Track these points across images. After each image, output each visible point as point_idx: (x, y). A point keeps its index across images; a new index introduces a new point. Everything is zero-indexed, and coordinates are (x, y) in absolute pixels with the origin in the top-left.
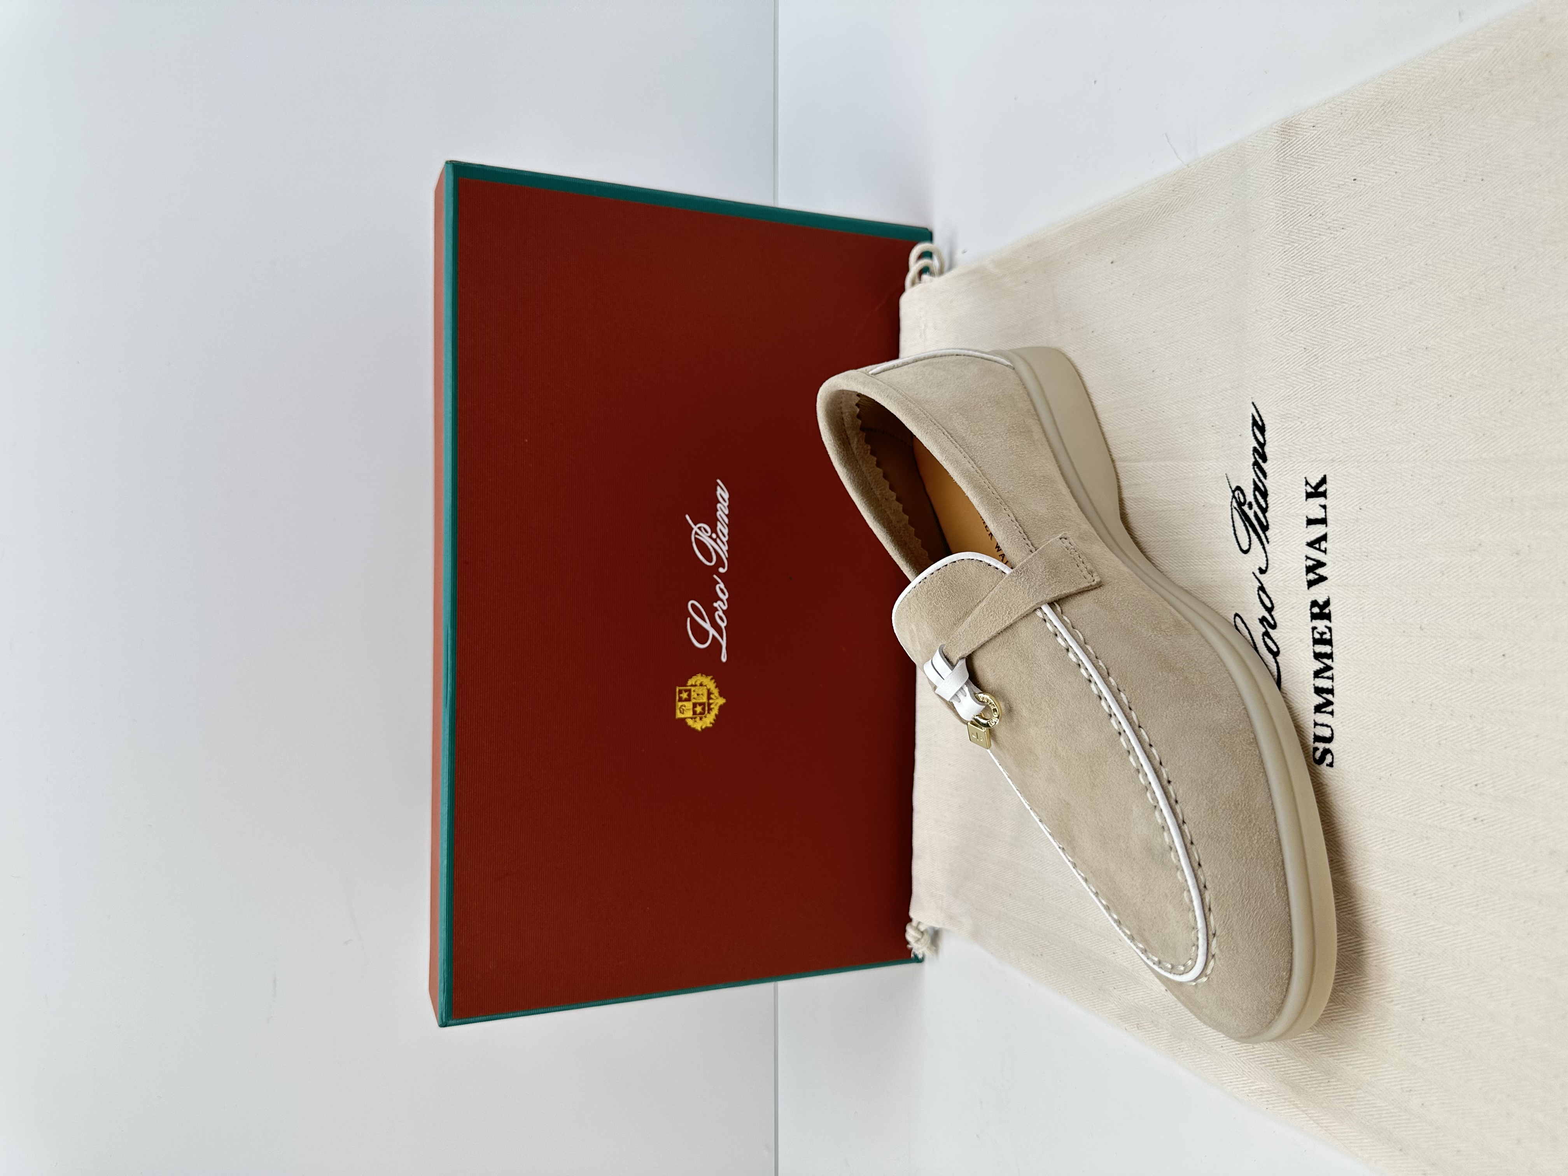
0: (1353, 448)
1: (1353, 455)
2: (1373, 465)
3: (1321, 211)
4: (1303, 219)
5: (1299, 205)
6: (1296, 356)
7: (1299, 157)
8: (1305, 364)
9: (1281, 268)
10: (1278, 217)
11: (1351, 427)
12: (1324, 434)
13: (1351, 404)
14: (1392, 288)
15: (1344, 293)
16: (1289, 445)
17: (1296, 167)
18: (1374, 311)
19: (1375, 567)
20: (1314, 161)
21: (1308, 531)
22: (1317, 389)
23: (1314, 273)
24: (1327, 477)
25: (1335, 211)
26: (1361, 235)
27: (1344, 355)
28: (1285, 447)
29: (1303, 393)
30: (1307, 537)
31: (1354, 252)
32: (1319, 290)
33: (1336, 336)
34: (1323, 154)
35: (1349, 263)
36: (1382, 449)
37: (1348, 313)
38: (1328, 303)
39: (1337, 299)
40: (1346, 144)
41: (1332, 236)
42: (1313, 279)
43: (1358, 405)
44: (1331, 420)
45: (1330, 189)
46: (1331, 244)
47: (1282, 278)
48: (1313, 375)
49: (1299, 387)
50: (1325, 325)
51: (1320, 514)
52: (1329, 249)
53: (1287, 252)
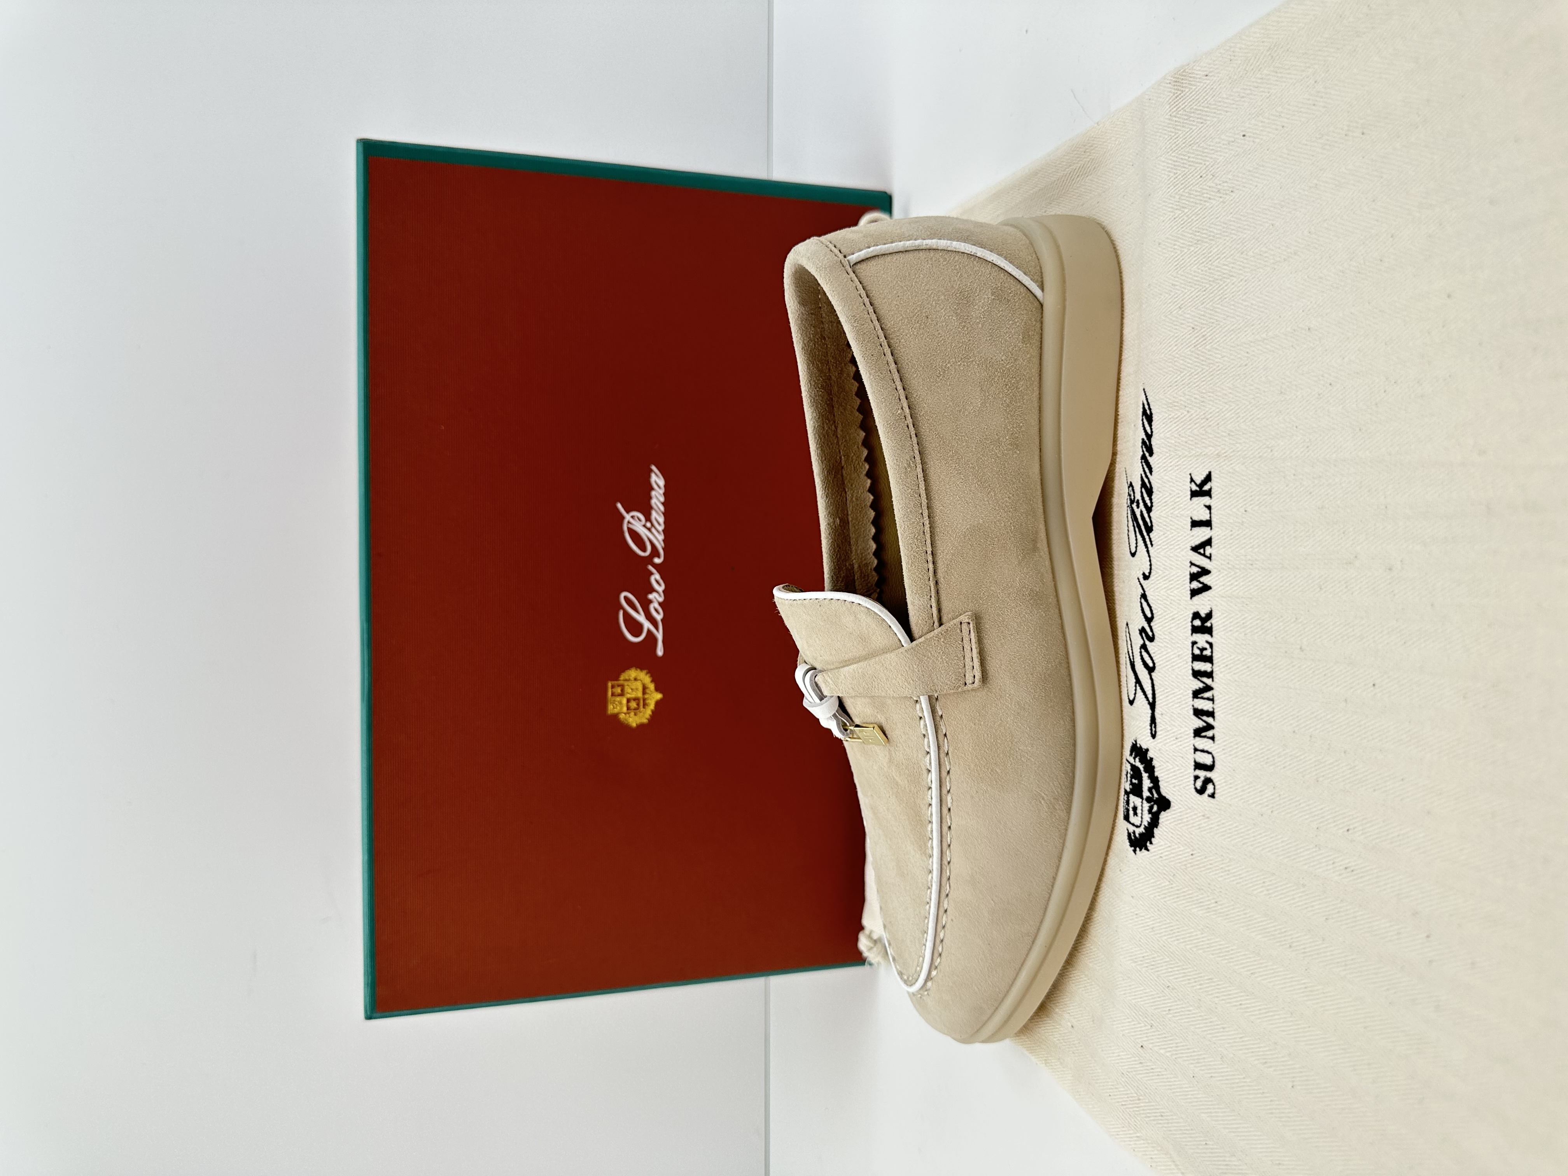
0: (1239, 441)
1: (1239, 449)
2: (1258, 462)
3: (1212, 172)
4: (1194, 181)
5: (1190, 165)
6: (1184, 337)
7: (1192, 111)
8: (1193, 346)
9: (1170, 237)
10: (1169, 180)
11: (1237, 418)
12: (1210, 426)
13: (1237, 392)
14: (1278, 259)
15: (1233, 265)
16: (1175, 438)
17: (1188, 122)
18: (1261, 285)
19: (1260, 578)
20: (1206, 115)
21: (1192, 534)
22: (1204, 375)
23: (1203, 241)
24: (1213, 474)
25: (1225, 172)
26: (1250, 199)
27: (1232, 336)
28: (1171, 439)
29: (1191, 378)
30: (1191, 540)
31: (1242, 218)
32: (1207, 261)
33: (1224, 315)
34: (1214, 106)
35: (1238, 231)
36: (1268, 443)
37: (1236, 288)
38: (1216, 277)
39: (1226, 272)
40: (1237, 94)
41: (1221, 200)
42: (1202, 249)
43: (1245, 393)
44: (1218, 410)
45: (1220, 147)
46: (1220, 210)
47: (1171, 248)
48: (1202, 358)
49: (1186, 372)
50: (1214, 301)
51: (1204, 516)
52: (1218, 215)
53: (1177, 219)
